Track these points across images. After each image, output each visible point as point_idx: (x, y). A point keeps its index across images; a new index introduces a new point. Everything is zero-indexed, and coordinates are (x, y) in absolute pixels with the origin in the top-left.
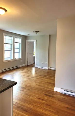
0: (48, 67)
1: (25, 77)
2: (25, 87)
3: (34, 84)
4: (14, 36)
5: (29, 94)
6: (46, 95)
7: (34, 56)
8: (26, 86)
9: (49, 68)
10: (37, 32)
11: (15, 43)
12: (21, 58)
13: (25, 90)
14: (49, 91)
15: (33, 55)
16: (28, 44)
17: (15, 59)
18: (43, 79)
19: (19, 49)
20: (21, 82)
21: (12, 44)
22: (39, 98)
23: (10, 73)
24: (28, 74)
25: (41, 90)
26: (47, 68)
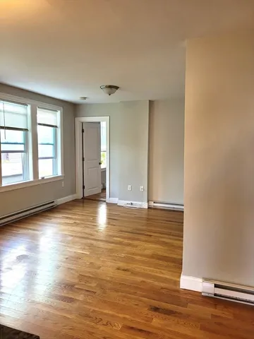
0: (148, 201)
1: (77, 239)
2: (76, 281)
3: (108, 268)
4: (36, 102)
5: (94, 311)
6: (156, 309)
7: (103, 166)
8: (82, 277)
9: (152, 204)
10: (112, 88)
11: (39, 127)
12: (60, 173)
13: (81, 297)
14: (163, 291)
15: (100, 164)
16: (83, 131)
17: (40, 178)
18: (136, 243)
19: (55, 145)
20: (61, 261)
21: (29, 128)
22: (132, 328)
23: (22, 231)
24: (87, 230)
25: (137, 288)
26: (145, 206)
